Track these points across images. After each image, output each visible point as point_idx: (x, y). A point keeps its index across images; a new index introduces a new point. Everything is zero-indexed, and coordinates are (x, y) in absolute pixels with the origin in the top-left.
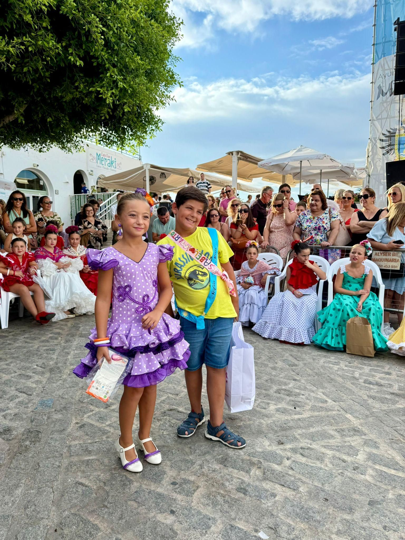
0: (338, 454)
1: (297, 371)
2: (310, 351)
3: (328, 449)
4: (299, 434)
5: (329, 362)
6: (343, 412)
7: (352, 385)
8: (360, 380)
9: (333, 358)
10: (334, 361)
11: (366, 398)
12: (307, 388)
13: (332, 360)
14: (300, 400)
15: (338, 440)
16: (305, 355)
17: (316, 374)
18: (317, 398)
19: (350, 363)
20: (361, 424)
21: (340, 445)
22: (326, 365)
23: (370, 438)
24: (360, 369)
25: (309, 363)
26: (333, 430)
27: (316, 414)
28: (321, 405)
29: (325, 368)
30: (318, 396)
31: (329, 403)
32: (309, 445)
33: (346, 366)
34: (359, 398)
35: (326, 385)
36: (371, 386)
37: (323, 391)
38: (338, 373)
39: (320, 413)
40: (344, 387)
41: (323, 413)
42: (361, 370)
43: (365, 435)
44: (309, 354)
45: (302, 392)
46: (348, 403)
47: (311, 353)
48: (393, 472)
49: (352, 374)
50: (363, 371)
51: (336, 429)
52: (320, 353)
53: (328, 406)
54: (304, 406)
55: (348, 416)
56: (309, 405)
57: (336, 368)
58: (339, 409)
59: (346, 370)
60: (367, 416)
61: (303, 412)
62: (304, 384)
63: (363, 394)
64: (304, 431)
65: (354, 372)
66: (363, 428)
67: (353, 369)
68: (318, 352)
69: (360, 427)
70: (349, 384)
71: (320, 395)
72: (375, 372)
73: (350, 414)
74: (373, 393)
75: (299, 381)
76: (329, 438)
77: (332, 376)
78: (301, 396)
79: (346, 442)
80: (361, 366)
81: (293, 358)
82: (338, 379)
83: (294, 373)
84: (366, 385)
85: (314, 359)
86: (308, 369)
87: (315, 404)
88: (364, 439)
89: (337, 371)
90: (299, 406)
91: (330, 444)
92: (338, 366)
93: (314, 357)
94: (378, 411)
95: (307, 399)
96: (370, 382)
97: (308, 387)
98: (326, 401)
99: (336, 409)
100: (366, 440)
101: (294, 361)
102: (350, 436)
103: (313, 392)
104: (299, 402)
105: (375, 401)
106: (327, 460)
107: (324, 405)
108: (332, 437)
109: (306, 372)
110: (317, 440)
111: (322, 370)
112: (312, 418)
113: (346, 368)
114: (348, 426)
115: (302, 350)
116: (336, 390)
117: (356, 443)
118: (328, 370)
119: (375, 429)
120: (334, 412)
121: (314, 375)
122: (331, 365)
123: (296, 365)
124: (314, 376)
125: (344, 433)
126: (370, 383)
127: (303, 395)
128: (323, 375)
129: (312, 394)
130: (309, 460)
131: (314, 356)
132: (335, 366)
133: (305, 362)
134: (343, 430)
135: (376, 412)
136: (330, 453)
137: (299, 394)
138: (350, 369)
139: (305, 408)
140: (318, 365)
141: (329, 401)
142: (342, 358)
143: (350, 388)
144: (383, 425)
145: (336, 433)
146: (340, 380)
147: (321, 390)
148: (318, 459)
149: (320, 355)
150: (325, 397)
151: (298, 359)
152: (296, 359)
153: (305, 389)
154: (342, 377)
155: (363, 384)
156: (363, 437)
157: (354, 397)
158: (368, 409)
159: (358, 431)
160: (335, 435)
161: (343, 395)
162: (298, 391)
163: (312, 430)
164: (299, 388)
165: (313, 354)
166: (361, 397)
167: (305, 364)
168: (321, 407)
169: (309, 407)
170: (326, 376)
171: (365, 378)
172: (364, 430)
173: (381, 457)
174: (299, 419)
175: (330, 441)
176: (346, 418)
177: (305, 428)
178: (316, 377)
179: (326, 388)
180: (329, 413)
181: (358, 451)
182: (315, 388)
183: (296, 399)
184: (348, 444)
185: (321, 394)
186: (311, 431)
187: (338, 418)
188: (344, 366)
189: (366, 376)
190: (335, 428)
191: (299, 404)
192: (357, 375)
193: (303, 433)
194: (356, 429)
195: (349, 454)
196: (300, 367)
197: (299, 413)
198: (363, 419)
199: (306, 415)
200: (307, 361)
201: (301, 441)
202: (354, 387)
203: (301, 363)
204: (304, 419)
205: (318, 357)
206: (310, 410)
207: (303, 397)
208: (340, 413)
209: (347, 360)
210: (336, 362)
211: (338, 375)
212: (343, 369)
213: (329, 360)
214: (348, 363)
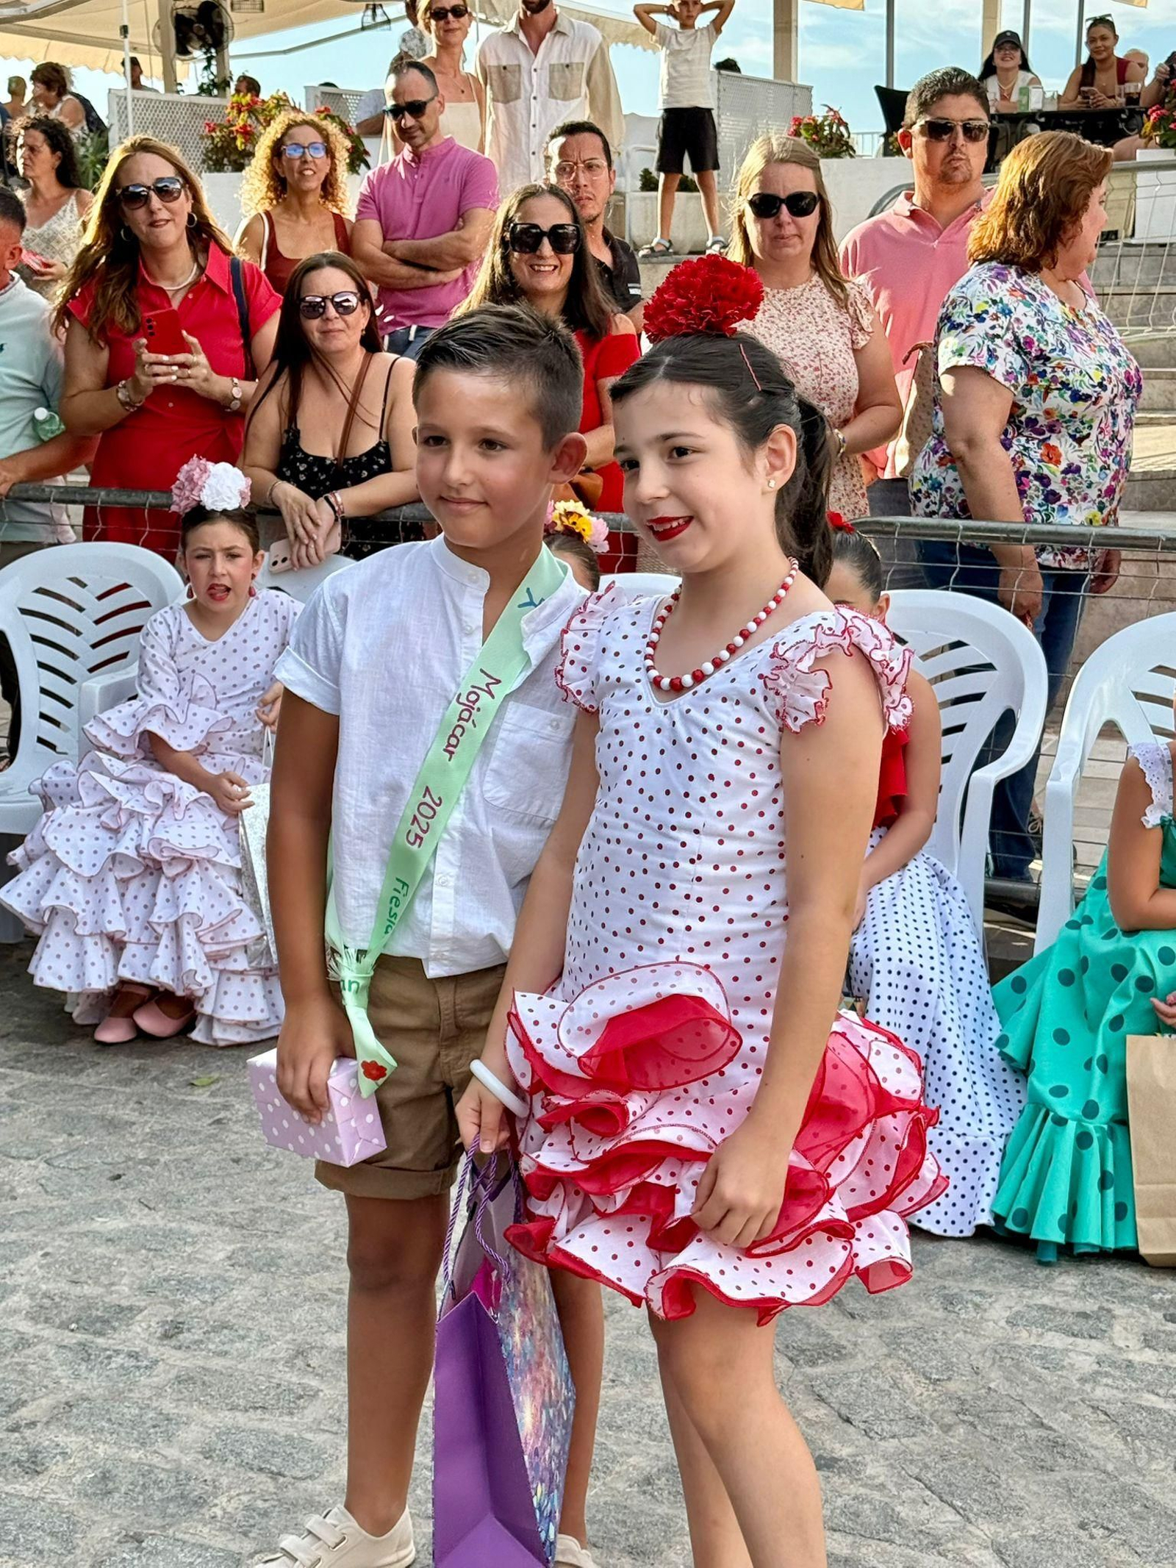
1: (840, 1392)
10: (1077, 1305)
13: (1061, 1302)
17: (963, 1408)
22: (1025, 1337)
29: (1017, 1365)
38: (1099, 1392)
59: (1146, 1367)
62: (882, 1487)
75: (852, 1469)
77: (1060, 1421)
82: (1093, 1439)
83: (823, 1411)
85: (950, 1301)
86: (908, 1379)
89: (1093, 1378)
97: (903, 1511)
109: (896, 1397)
111: (996, 1380)
113: (1149, 1356)
116: (1082, 1526)
121: (949, 1419)
122: (1056, 1341)
124: (947, 1428)
128: (1006, 1419)
131: (952, 1273)
140: (975, 1344)
142: (1123, 1285)
170: (1022, 1420)
178: (961, 1430)
182: (951, 1516)
188: (1134, 1343)
196: (861, 1362)
209: (1157, 1297)
210: (1084, 1315)
211: (1095, 1409)
212: (1130, 1364)
213: (1046, 1300)
214: (1160, 1315)
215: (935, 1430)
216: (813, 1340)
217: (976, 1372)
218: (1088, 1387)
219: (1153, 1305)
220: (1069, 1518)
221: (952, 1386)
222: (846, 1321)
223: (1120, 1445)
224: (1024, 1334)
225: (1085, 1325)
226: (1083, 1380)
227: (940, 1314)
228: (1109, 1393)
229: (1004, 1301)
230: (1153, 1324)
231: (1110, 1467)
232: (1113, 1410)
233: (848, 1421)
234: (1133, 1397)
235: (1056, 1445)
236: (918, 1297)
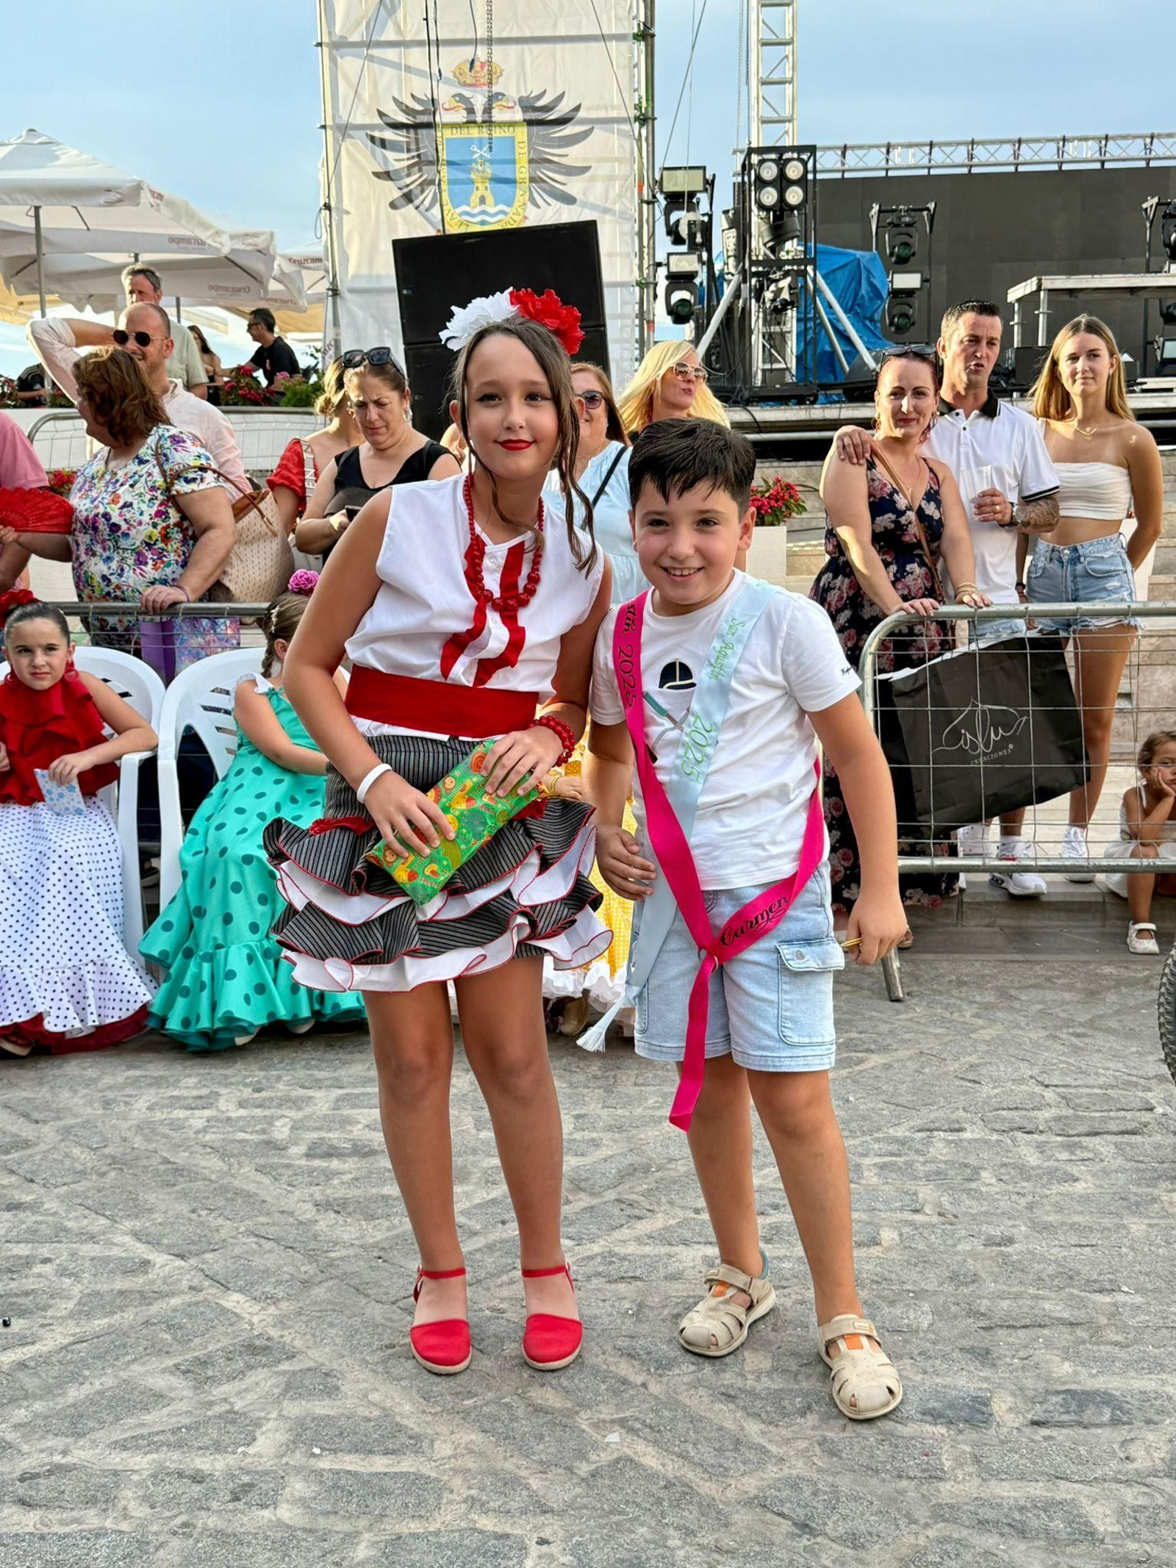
0: (173, 1459)
1: (26, 1166)
2: (91, 1073)
3: (138, 1448)
4: (17, 1427)
5: (175, 1102)
6: (211, 1291)
7: (260, 1177)
8: (294, 1150)
9: (191, 1081)
10: (195, 1093)
11: (308, 1212)
12: (66, 1230)
13: (185, 1093)
14: (29, 1284)
15: (182, 1406)
16: (67, 1094)
17: (114, 1160)
18: (106, 1261)
19: (259, 1090)
20: (281, 1322)
21: (187, 1421)
22: (158, 1115)
23: (311, 1364)
24: (297, 1103)
25: (87, 1123)
26: (164, 1371)
27: (100, 1323)
28: (120, 1284)
29: (153, 1131)
30: (115, 1252)
31: (156, 1270)
32: (57, 1458)
33: (242, 1104)
34: (283, 1219)
35: (151, 1198)
36: (335, 1164)
37: (137, 1224)
38: (208, 1137)
39: (117, 1317)
40: (225, 1189)
41: (127, 1317)
42: (300, 1109)
43: (291, 1357)
44: (89, 1083)
45: (45, 1251)
46: (237, 1251)
47: (96, 1080)
48: (380, 1464)
49: (264, 1131)
50: (308, 1111)
51: (177, 1366)
52: (137, 1073)
53: (153, 1282)
54: (46, 1308)
55: (233, 1301)
56: (69, 1298)
57: (198, 1119)
58: (195, 1282)
59: (239, 1119)
60: (306, 1284)
61: (42, 1332)
62: (55, 1213)
63: (300, 1201)
64: (38, 1406)
65: (270, 1120)
66: (286, 1333)
67: (267, 1112)
68: (130, 1067)
69: (274, 1333)
70: (247, 1177)
71: (124, 1244)
72: (354, 1106)
73: (241, 1291)
74: (336, 1190)
75: (34, 1207)
76: (146, 1409)
77: (181, 1158)
78: (38, 1269)
79: (212, 1404)
80: (301, 1092)
81: (14, 1117)
82: (203, 1163)
83: (13, 1179)
84: (316, 1163)
85: (107, 1104)
86: (76, 1151)
87: (98, 1287)
88: (284, 1373)
89: (204, 1130)
90: (23, 1313)
91: (144, 1431)
92: (208, 1113)
93: (110, 1095)
94: (351, 1251)
95: (63, 1272)
96: (332, 1147)
97: (69, 1224)
98: (146, 1264)
99: (185, 1284)
100: (294, 1373)
101: (14, 1129)
102: (231, 1378)
103: (92, 1238)
104: (27, 1294)
105: (341, 1219)
106: (128, 1497)
107: (137, 1282)
108: (159, 1398)
109: (67, 1162)
110: (92, 1430)
111: (138, 1142)
112: (78, 1346)
113: (242, 1112)
114: (225, 1342)
115: (56, 1072)
116: (194, 1211)
117: (250, 1397)
118: (165, 1136)
119: (331, 1325)
120: (175, 1301)
121: (104, 1169)
122: (181, 1114)
123: (27, 1144)
124: (103, 1175)
125: (210, 1373)
126: (332, 1153)
127: (46, 1261)
128: (144, 1162)
129: (88, 1250)
130: (54, 1516)
131: (110, 1088)
132: (197, 1113)
133: (70, 1121)
134: (203, 1363)
135: (342, 1259)
136: (142, 1462)
137: (28, 1262)
138: (258, 1112)
139: (49, 1313)
140: (125, 1125)
141: (159, 1258)
142: (226, 1077)
143: (251, 1187)
144: (364, 1301)
145: (177, 1382)
146: (215, 1163)
147: (128, 1224)
148: (91, 1501)
149: (135, 1082)
150: (142, 1250)
151: (36, 1115)
152: (26, 1116)
153: (60, 1233)
154: (220, 1151)
155: (303, 1162)
156: (285, 1366)
157: (262, 1219)
158: (311, 1256)
159: (266, 1348)
160: (172, 1389)
161: (220, 1221)
162: (22, 1250)
163: (75, 1393)
164: (33, 1236)
165: (108, 1080)
166: (291, 1214)
167: (66, 1132)
168: (121, 1293)
169: (71, 1305)
170: (155, 1161)
171: (315, 1135)
172: (287, 1339)
173: (342, 1422)
174: (22, 1365)
175: (148, 1418)
176: (224, 1311)
177: (48, 1391)
178: (113, 1174)
179: (150, 1211)
180: (154, 1309)
181: (257, 1424)
182: (103, 1221)
183: (13, 1285)
184: (218, 1409)
185: (128, 1239)
186: (70, 1400)
187: (190, 1317)
188: (232, 1107)
189: (320, 1129)
190: (170, 1362)
191: (26, 1301)
192: (281, 1131)
193: (36, 1415)
194: (258, 1343)
195: (218, 1448)
196: (42, 1147)
197: (24, 1341)
198: (289, 1297)
199: (51, 1341)
200: (75, 1116)
201: (25, 1448)
202: (267, 1180)
203: (49, 1132)
204: (44, 1360)
205: (128, 1091)
206: (72, 1315)
207: (47, 1269)
208: (200, 1297)
209: (248, 1081)
210: (200, 1097)
211: (204, 1146)
212: (229, 1119)
213: (175, 1093)
214: (250, 1090)
215: (94, 1177)
216: (7, 1140)
217: (125, 1140)
218: (200, 1136)
219: (246, 1085)
220: (184, 1208)
221: (107, 1151)
222: (33, 1126)
223: (221, 1163)
224: (158, 1114)
225: (199, 1102)
226: (197, 1132)
227: (100, 1112)
228: (214, 1136)
229: (145, 1097)
230: (245, 1096)
231: (213, 1177)
232: (216, 1145)
233: (32, 1181)
234: (230, 1137)
235: (178, 1171)
236: (85, 1105)
